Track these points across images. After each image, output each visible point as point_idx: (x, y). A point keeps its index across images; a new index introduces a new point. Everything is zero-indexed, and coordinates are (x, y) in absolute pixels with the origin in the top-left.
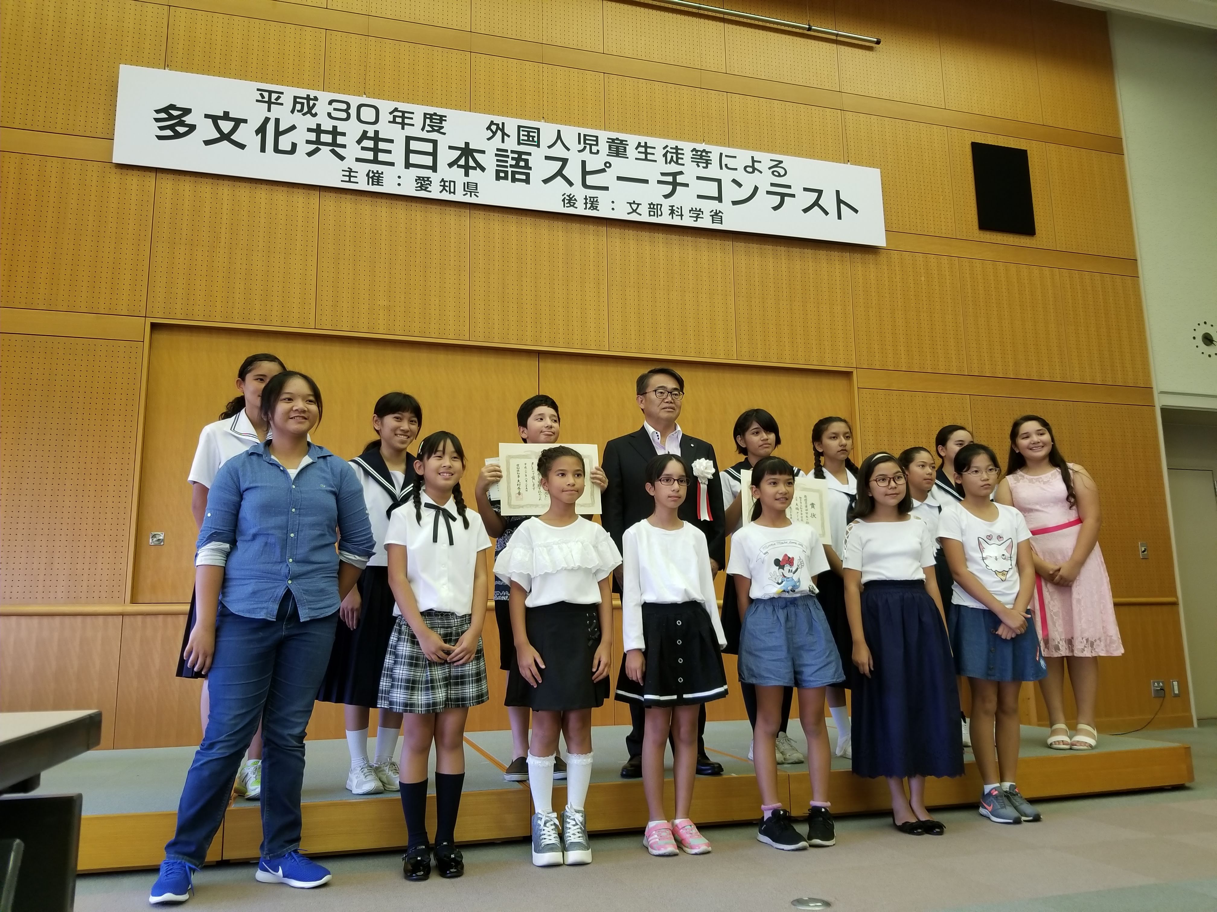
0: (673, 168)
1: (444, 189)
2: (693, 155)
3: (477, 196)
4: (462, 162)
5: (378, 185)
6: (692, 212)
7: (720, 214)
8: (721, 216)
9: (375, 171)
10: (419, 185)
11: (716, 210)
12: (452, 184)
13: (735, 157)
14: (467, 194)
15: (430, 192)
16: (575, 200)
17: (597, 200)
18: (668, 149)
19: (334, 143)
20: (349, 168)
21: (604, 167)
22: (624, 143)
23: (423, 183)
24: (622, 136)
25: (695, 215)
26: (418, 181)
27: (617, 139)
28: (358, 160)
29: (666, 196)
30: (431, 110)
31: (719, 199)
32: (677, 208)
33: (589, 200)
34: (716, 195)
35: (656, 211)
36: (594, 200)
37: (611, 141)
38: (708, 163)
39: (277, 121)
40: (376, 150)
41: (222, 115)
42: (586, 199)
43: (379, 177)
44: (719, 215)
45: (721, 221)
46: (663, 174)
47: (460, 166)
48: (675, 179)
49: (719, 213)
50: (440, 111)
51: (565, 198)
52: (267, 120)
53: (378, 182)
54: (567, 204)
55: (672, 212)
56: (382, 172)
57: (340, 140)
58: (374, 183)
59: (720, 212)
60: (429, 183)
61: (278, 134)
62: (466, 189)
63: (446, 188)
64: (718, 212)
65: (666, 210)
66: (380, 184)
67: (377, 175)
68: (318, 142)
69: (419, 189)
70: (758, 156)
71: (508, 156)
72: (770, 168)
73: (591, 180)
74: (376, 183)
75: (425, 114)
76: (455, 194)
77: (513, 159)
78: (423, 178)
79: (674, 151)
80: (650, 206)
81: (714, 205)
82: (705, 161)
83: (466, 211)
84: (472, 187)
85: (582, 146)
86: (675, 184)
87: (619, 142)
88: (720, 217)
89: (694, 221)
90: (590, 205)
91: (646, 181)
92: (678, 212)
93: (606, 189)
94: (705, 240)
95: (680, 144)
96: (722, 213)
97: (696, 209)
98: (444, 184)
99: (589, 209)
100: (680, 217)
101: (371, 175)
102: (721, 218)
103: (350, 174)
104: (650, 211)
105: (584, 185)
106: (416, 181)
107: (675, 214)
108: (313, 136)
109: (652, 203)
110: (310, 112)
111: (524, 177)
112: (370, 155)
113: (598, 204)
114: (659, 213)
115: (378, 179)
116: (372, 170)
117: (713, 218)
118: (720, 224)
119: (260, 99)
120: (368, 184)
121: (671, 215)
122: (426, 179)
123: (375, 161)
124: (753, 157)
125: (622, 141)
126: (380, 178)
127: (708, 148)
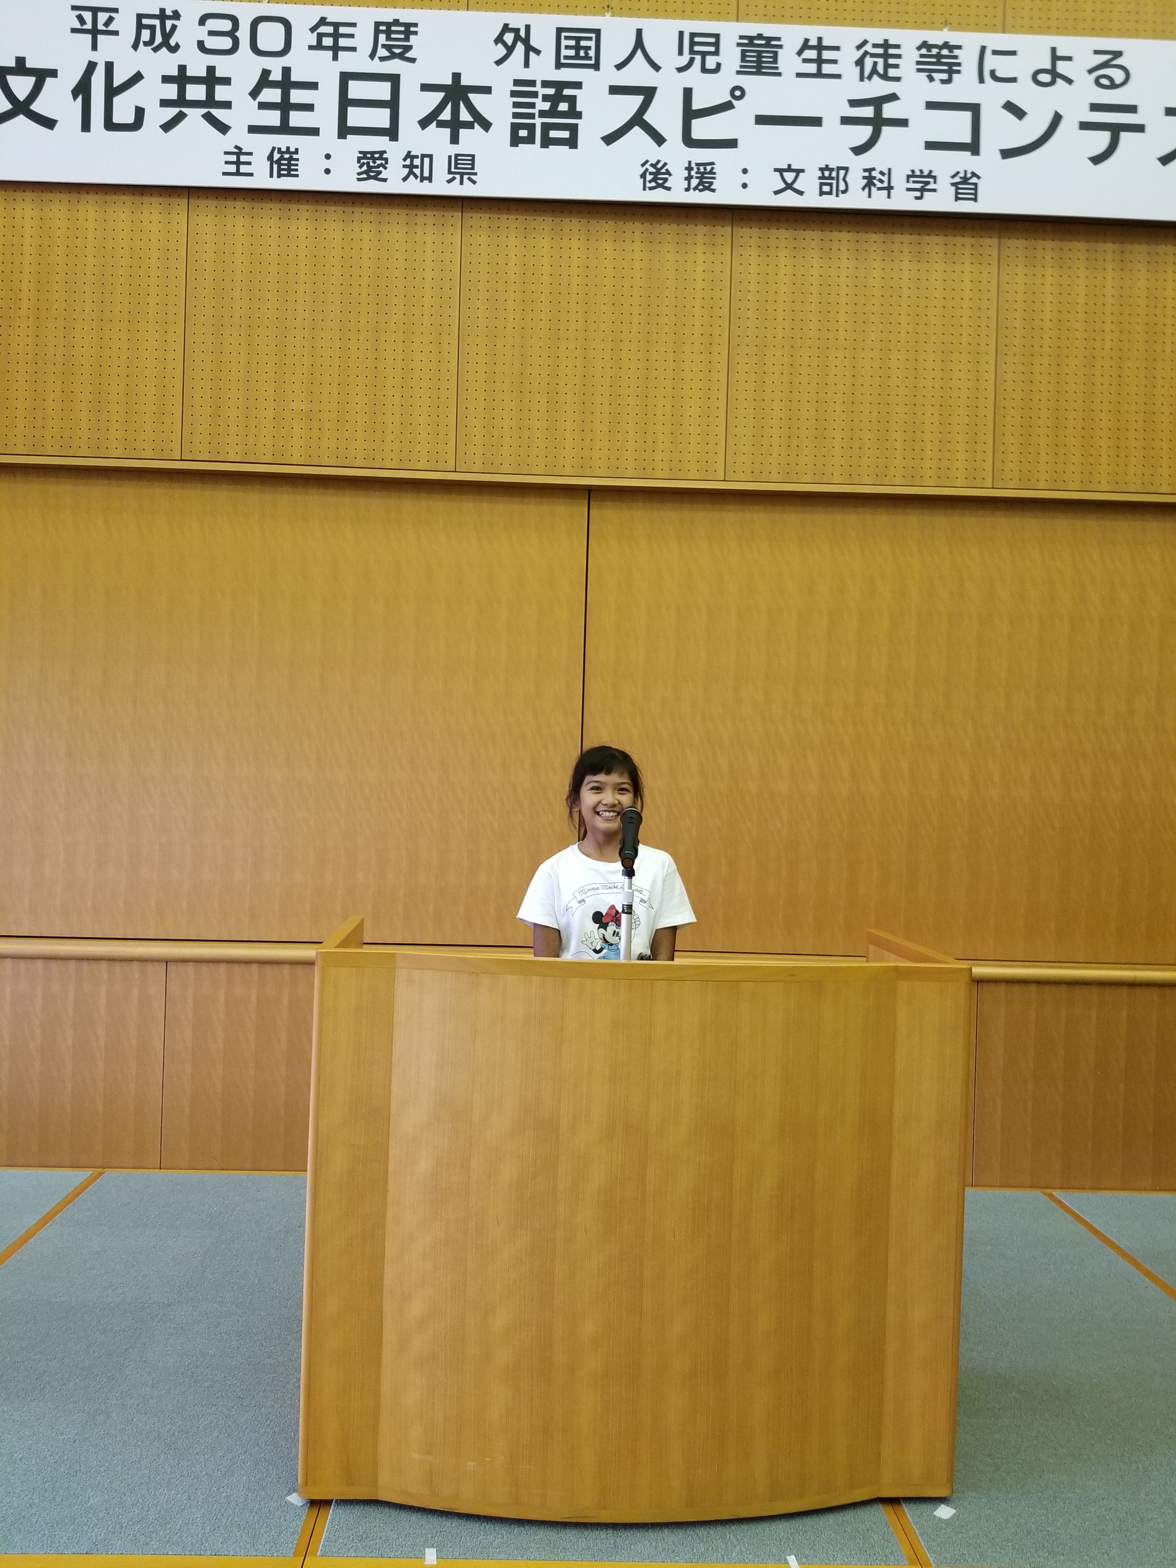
0: (877, 88)
1: (411, 173)
2: (922, 56)
3: (474, 182)
4: (446, 115)
5: (289, 175)
6: (912, 179)
7: (974, 180)
8: (976, 184)
9: (284, 149)
10: (365, 168)
11: (966, 171)
12: (427, 160)
13: (1013, 53)
14: (454, 179)
15: (385, 180)
16: (668, 173)
17: (713, 168)
18: (868, 48)
19: (210, 101)
20: (236, 147)
21: (729, 98)
22: (773, 43)
23: (372, 164)
24: (769, 30)
25: (918, 186)
26: (362, 161)
27: (760, 36)
28: (253, 129)
29: (858, 150)
30: (387, 15)
31: (974, 147)
32: (882, 173)
33: (695, 170)
34: (967, 138)
35: (834, 182)
36: (705, 169)
37: (746, 41)
38: (952, 70)
39: (109, 67)
40: (285, 107)
41: (14, 65)
42: (689, 168)
43: (291, 159)
44: (971, 181)
45: (976, 194)
46: (854, 103)
47: (442, 124)
48: (878, 111)
49: (971, 178)
50: (406, 15)
51: (647, 170)
52: (91, 67)
53: (289, 170)
54: (650, 182)
55: (870, 182)
56: (297, 150)
57: (221, 93)
58: (282, 172)
59: (974, 174)
60: (383, 162)
61: (111, 92)
62: (453, 170)
63: (414, 170)
64: (969, 175)
65: (856, 180)
66: (292, 173)
67: (287, 156)
68: (181, 101)
69: (364, 176)
70: (1065, 44)
71: (535, 95)
72: (1090, 71)
73: (701, 129)
74: (285, 172)
75: (377, 24)
76: (431, 181)
77: (546, 98)
78: (373, 153)
79: (880, 51)
80: (823, 174)
81: (963, 161)
82: (945, 68)
83: (455, 214)
84: (464, 164)
85: (684, 60)
86: (878, 123)
87: (763, 42)
88: (972, 187)
89: (917, 198)
90: (698, 181)
91: (816, 122)
92: (881, 181)
93: (731, 144)
94: (940, 239)
95: (894, 35)
96: (979, 177)
97: (921, 171)
98: (412, 162)
99: (695, 189)
100: (885, 192)
101: (276, 156)
102: (976, 189)
103: (238, 158)
104: (822, 184)
105: (689, 141)
106: (359, 162)
107: (874, 185)
108: (171, 92)
109: (827, 166)
110: (165, 43)
111: (565, 134)
112: (273, 118)
113: (714, 178)
114: (842, 187)
115: (289, 165)
116: (277, 146)
117: (957, 188)
118: (972, 202)
119: (78, 25)
120: (271, 176)
121: (867, 190)
122: (377, 156)
123: (284, 128)
124: (1054, 50)
125: (769, 39)
126: (292, 162)
127: (953, 38)
